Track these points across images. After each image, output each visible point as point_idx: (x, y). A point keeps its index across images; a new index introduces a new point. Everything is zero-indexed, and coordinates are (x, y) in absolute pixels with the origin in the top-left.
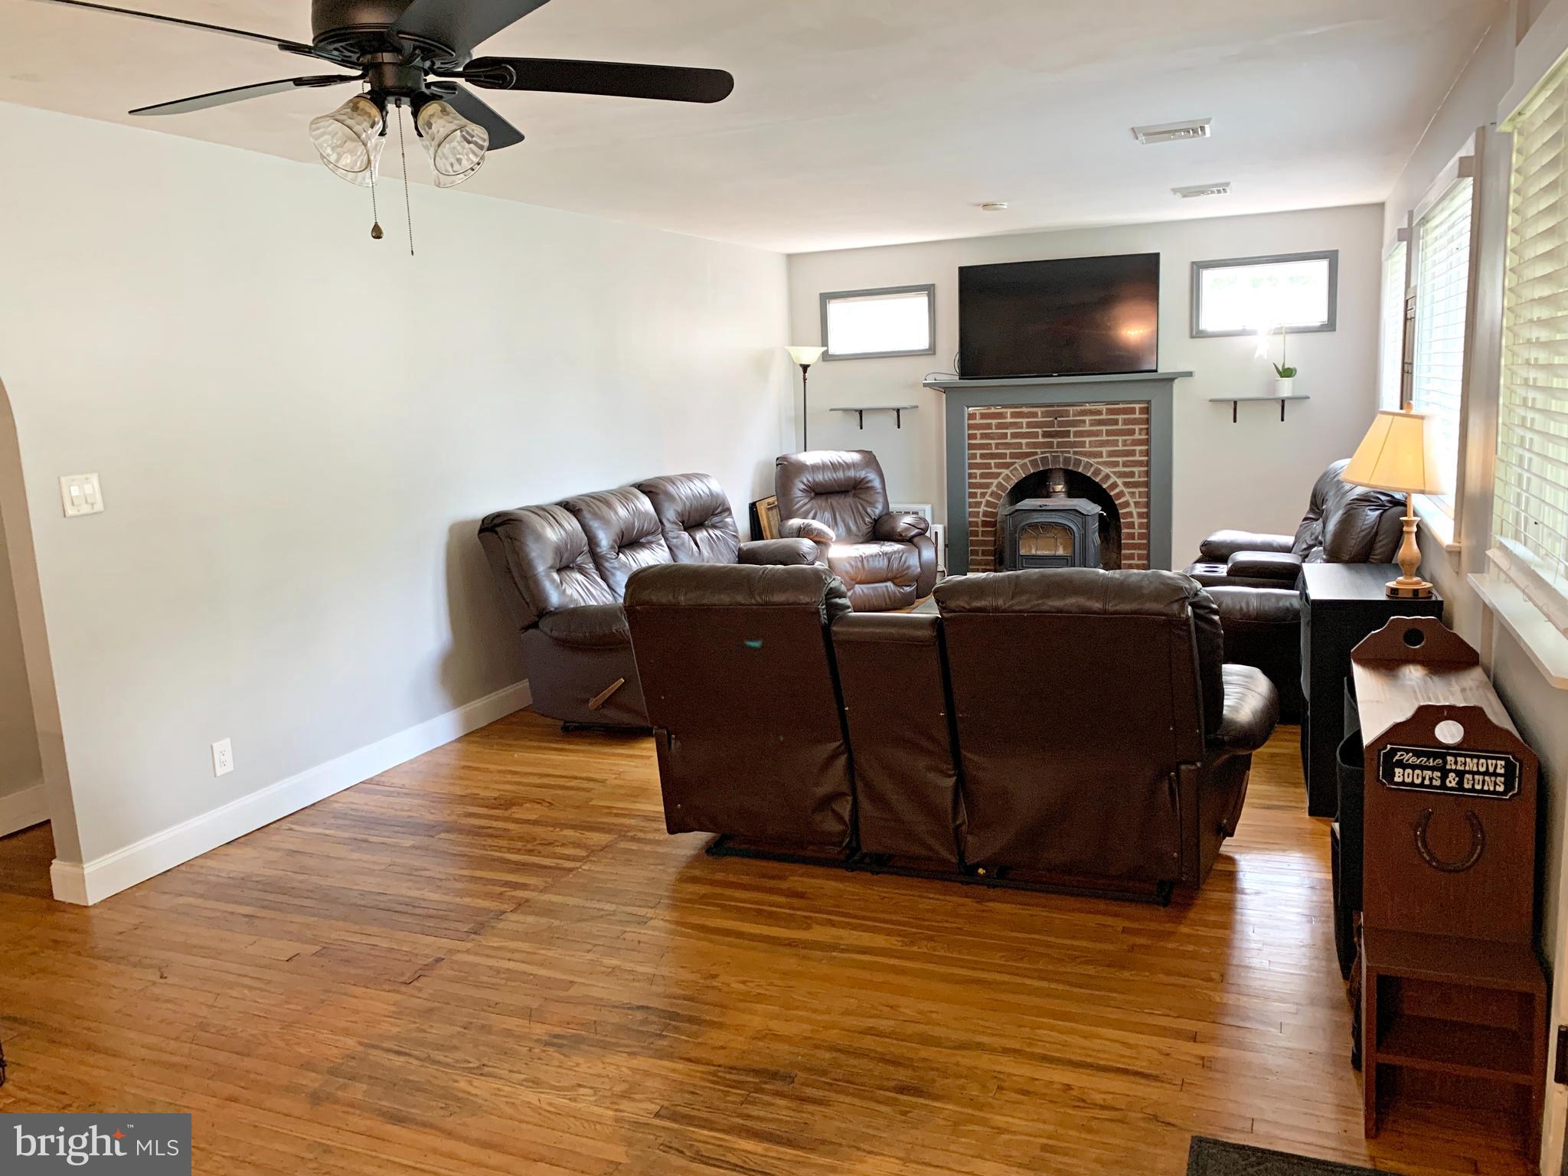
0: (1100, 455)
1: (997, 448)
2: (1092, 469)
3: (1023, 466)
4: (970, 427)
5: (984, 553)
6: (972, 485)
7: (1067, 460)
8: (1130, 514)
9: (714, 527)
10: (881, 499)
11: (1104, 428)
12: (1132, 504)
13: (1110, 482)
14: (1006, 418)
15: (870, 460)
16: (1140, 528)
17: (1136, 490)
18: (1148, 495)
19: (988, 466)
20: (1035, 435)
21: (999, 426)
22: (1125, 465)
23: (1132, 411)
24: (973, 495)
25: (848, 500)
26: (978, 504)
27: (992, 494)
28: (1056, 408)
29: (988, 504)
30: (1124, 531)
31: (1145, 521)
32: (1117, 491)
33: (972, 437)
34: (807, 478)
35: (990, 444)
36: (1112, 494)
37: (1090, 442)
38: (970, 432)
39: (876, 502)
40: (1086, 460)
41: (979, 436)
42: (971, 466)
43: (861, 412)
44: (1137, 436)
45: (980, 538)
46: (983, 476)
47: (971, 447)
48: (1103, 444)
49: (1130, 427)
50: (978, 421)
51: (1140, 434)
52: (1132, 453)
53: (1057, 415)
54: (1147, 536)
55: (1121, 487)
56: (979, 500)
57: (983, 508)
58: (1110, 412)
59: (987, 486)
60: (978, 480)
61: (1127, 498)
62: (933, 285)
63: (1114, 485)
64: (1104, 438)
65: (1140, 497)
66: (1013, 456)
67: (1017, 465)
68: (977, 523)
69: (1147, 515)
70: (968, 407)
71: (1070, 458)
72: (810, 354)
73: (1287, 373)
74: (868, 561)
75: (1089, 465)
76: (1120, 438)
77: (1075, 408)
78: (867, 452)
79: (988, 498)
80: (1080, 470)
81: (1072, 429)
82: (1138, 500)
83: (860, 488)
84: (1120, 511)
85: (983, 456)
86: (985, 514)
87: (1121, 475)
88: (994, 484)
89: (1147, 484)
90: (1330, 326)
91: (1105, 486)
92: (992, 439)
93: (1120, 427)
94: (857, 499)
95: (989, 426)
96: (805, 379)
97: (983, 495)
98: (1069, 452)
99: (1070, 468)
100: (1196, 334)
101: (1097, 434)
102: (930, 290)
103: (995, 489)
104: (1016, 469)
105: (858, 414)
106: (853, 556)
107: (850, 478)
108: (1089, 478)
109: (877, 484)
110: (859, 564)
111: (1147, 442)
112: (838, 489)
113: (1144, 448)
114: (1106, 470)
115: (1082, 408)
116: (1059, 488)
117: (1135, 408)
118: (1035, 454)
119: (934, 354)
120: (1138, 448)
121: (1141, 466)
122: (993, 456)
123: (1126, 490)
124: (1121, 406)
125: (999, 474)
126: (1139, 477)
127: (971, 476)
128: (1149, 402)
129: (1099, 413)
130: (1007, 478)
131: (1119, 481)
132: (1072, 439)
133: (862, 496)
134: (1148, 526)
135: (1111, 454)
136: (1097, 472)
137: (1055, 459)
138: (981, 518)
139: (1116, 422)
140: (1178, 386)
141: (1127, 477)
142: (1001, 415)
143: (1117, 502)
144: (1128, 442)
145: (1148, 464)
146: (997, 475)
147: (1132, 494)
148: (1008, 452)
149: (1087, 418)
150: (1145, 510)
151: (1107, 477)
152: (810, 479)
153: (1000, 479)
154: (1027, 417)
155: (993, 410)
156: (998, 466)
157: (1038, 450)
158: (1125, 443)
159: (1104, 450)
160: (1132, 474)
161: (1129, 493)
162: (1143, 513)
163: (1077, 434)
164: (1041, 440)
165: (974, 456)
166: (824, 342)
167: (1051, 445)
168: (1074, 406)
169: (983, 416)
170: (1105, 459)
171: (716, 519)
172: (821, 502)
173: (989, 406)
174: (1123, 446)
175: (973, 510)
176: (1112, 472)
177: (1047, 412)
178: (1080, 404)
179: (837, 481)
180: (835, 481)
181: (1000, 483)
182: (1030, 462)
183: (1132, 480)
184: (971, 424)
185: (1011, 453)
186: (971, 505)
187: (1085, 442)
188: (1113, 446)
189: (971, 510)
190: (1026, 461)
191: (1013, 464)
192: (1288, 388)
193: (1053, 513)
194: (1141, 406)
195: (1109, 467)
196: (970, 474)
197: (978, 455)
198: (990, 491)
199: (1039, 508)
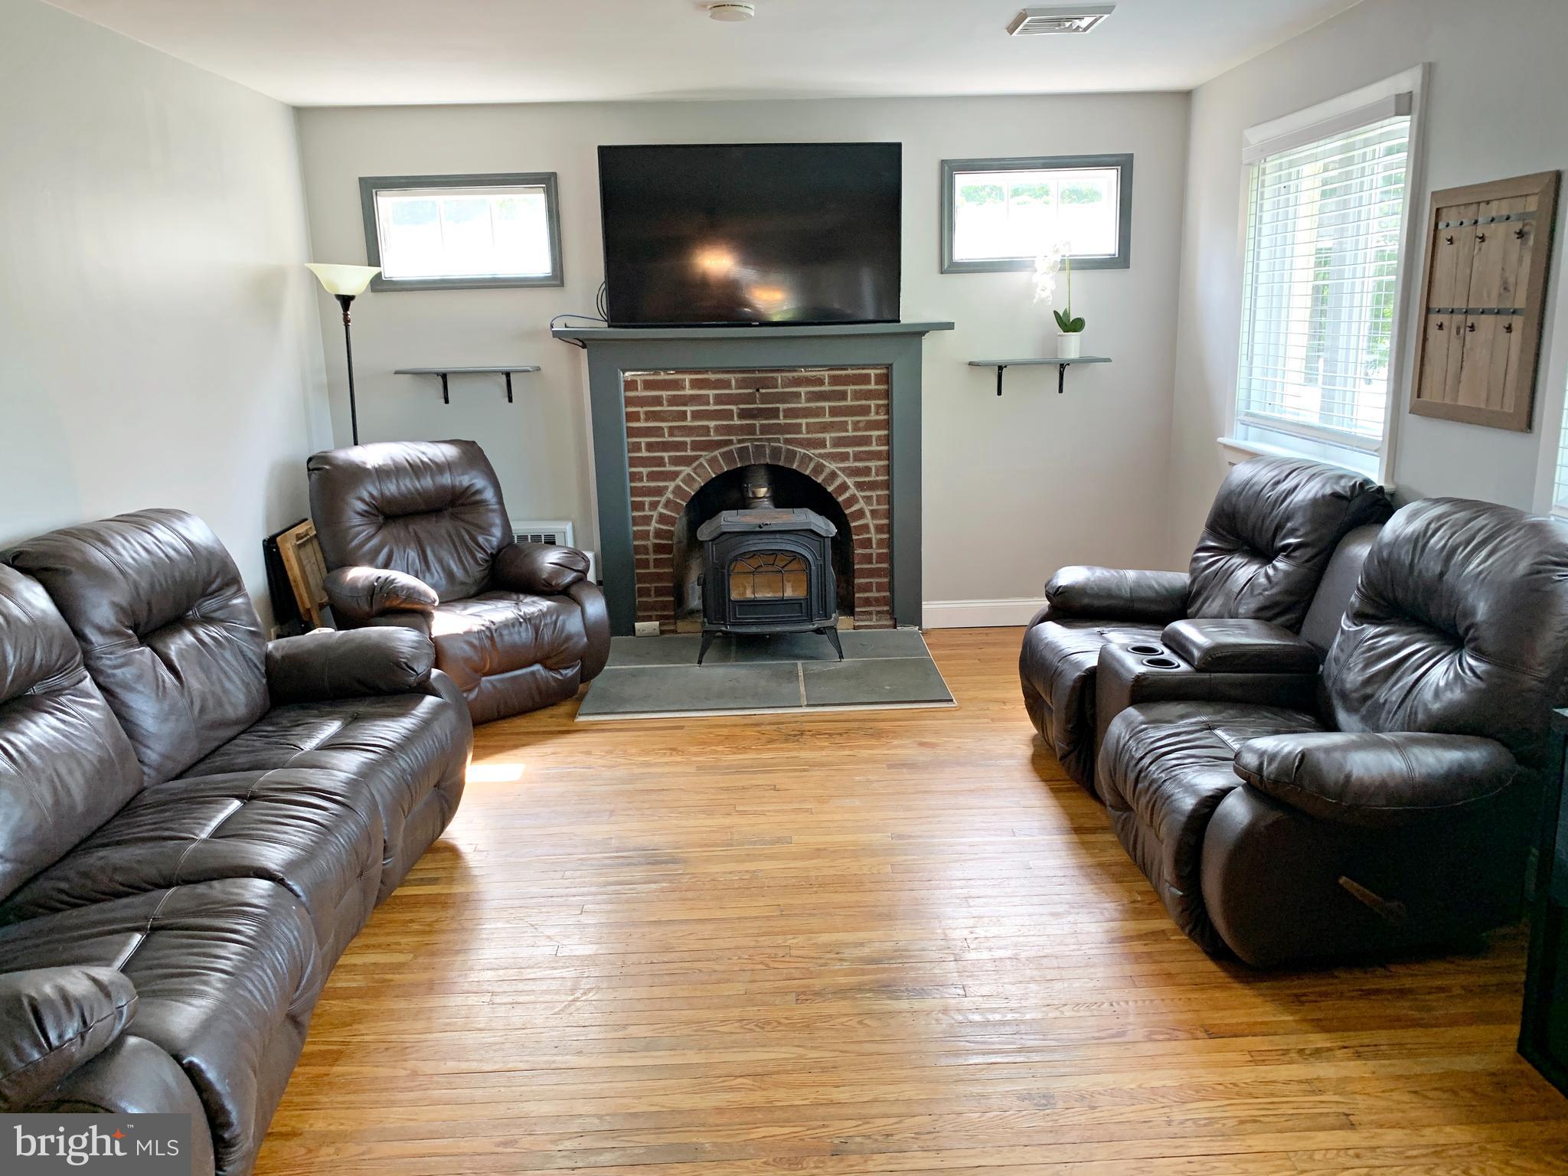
0: (822, 444)
1: (671, 435)
2: (812, 465)
3: (712, 461)
4: (629, 402)
5: (659, 592)
6: (635, 492)
7: (776, 452)
8: (865, 528)
9: (208, 620)
10: (498, 521)
11: (826, 404)
12: (868, 514)
13: (837, 483)
14: (683, 388)
15: (473, 455)
16: (879, 547)
17: (873, 494)
18: (890, 500)
19: (660, 462)
20: (728, 415)
21: (673, 401)
22: (858, 457)
23: (865, 379)
24: (638, 506)
25: (444, 526)
26: (647, 520)
27: (668, 504)
28: (758, 375)
29: (662, 519)
30: (858, 551)
31: (885, 536)
32: (847, 495)
33: (632, 417)
34: (369, 490)
35: (662, 428)
36: (840, 499)
37: (807, 424)
38: (630, 409)
39: (491, 525)
40: (803, 451)
41: (642, 416)
42: (634, 462)
43: (444, 376)
44: (873, 417)
45: (652, 570)
46: (652, 476)
47: (632, 432)
48: (825, 427)
49: (863, 402)
50: (641, 393)
51: (877, 413)
52: (866, 440)
53: (759, 384)
54: (890, 558)
55: (853, 490)
56: (647, 513)
57: (654, 525)
58: (835, 380)
59: (660, 491)
60: (645, 483)
61: (861, 504)
62: (555, 173)
63: (844, 487)
64: (828, 419)
65: (878, 503)
66: (696, 446)
67: (702, 460)
68: (645, 547)
69: (889, 529)
70: (624, 371)
71: (780, 448)
72: (354, 279)
73: (1070, 325)
74: (501, 635)
75: (805, 457)
76: (849, 419)
77: (784, 374)
78: (467, 442)
79: (661, 509)
80: (795, 466)
81: (782, 406)
82: (875, 507)
83: (464, 505)
84: (853, 524)
85: (650, 447)
86: (659, 534)
87: (852, 472)
88: (671, 489)
89: (888, 485)
90: (1121, 260)
91: (830, 489)
92: (663, 420)
93: (849, 402)
94: (459, 523)
95: (658, 401)
96: (347, 321)
97: (654, 505)
98: (778, 440)
99: (781, 463)
100: (948, 266)
101: (818, 412)
102: (548, 182)
103: (671, 496)
104: (701, 465)
105: (440, 379)
106: (475, 629)
107: (443, 488)
108: (808, 478)
109: (489, 495)
110: (487, 643)
111: (888, 424)
112: (423, 507)
113: (884, 433)
114: (831, 466)
115: (795, 374)
116: (762, 491)
117: (869, 376)
118: (730, 442)
119: (562, 284)
120: (875, 433)
121: (880, 459)
122: (665, 446)
123: (859, 494)
124: (850, 372)
125: (676, 474)
126: (877, 475)
127: (635, 477)
128: (889, 367)
129: (820, 382)
130: (689, 480)
131: (850, 482)
132: (782, 421)
133: (468, 517)
134: (890, 543)
135: (838, 442)
136: (819, 468)
137: (760, 450)
138: (653, 540)
139: (842, 396)
140: (927, 342)
141: (861, 475)
142: (676, 385)
143: (847, 512)
144: (861, 425)
145: (889, 456)
146: (674, 476)
147: (868, 499)
148: (688, 439)
149: (802, 390)
150: (885, 521)
151: (833, 475)
152: (375, 493)
153: (679, 482)
154: (715, 388)
155: (662, 376)
156: (675, 461)
157: (733, 438)
158: (856, 426)
159: (828, 436)
160: (867, 471)
161: (864, 497)
162: (883, 525)
163: (788, 413)
164: (737, 422)
165: (637, 447)
166: (374, 259)
167: (750, 430)
168: (783, 371)
169: (649, 385)
170: (829, 450)
171: (209, 605)
172: (397, 530)
173: (656, 371)
174: (854, 430)
175: (640, 528)
176: (840, 469)
177: (744, 380)
178: (793, 369)
179: (422, 494)
180: (419, 494)
181: (678, 487)
182: (723, 455)
183: (867, 479)
184: (630, 397)
185: (693, 442)
186: (636, 521)
187: (800, 425)
188: (840, 430)
189: (635, 528)
190: (716, 453)
191: (697, 458)
192: (1073, 346)
193: (778, 536)
194: (878, 371)
195: (835, 461)
196: (632, 474)
197: (643, 445)
198: (663, 500)
199: (758, 529)
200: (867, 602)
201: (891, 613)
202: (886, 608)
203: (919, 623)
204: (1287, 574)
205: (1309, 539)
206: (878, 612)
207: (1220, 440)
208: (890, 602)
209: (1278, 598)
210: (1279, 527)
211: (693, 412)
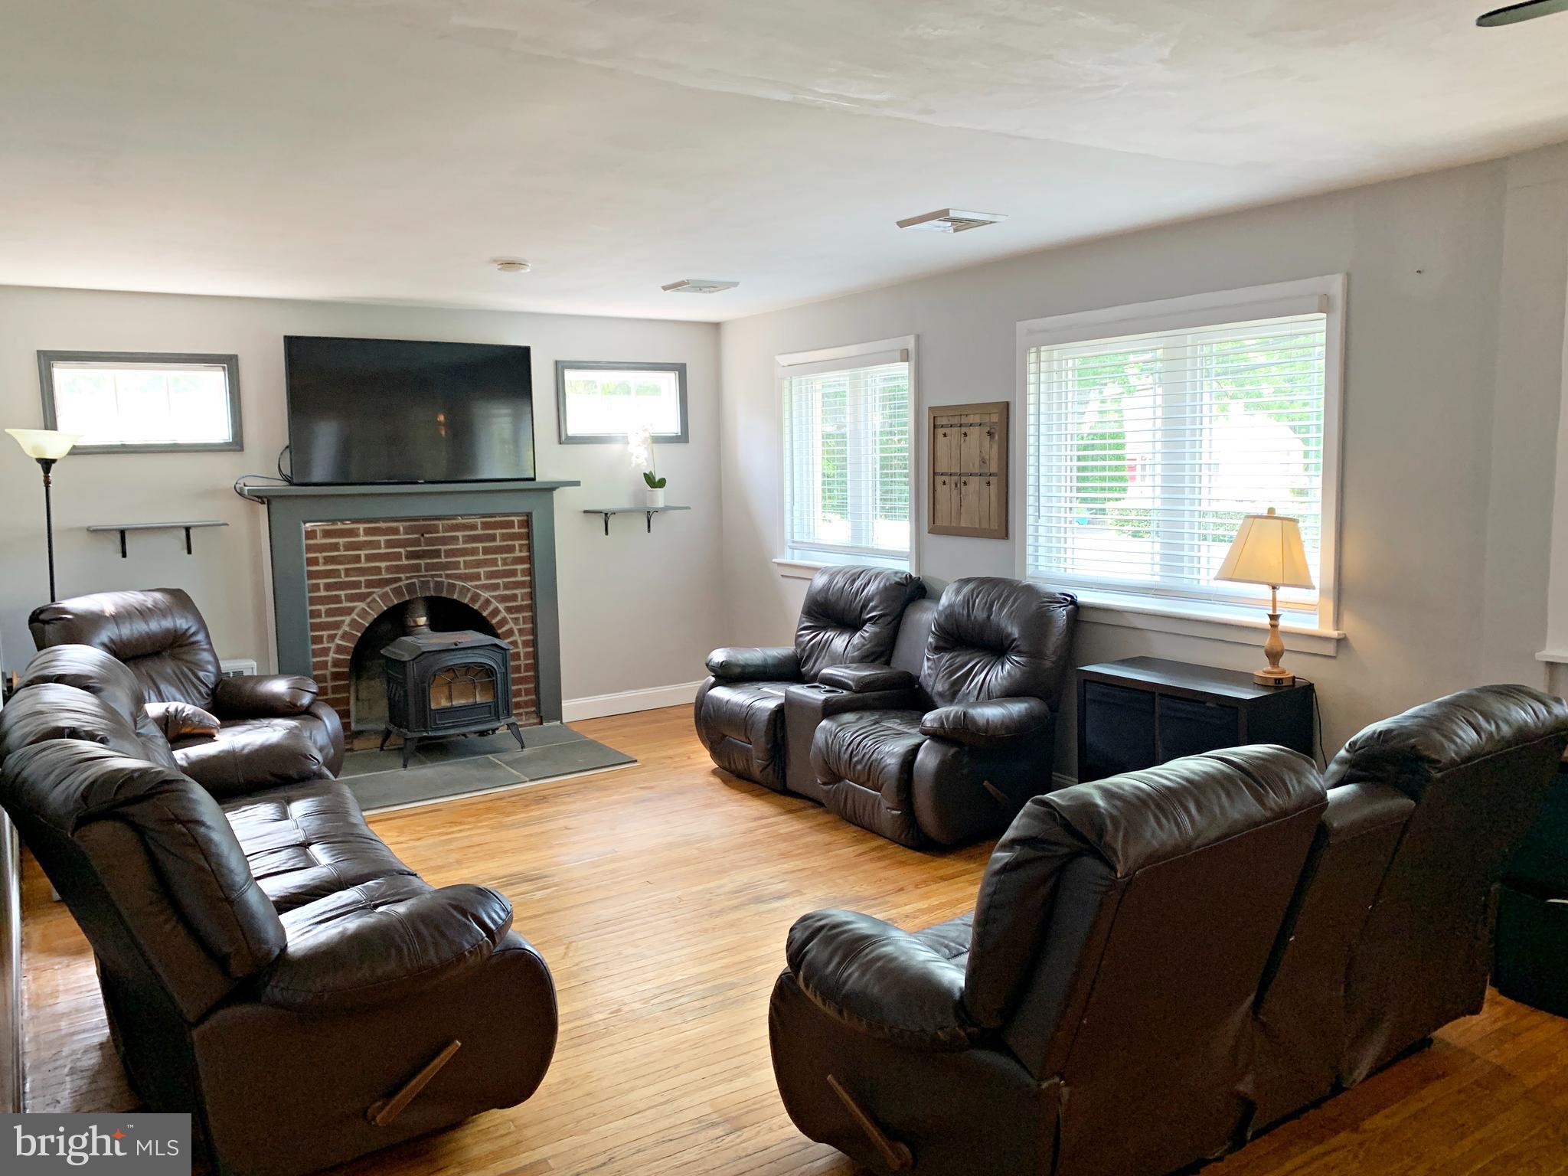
0: (477, 577)
1: (347, 575)
2: (469, 595)
3: (384, 596)
4: (309, 548)
6: (314, 627)
7: (439, 585)
8: (515, 644)
10: (210, 659)
11: (480, 545)
12: (516, 632)
13: (491, 608)
14: (358, 535)
15: (180, 599)
16: (525, 659)
17: (520, 616)
18: (533, 620)
19: (337, 599)
20: (398, 556)
21: (349, 547)
22: (507, 586)
23: (510, 524)
24: (317, 640)
25: (169, 667)
26: (325, 651)
27: (345, 636)
28: (422, 523)
29: (340, 649)
31: (531, 649)
32: (499, 618)
33: (312, 562)
34: (108, 635)
35: (339, 570)
36: (494, 622)
37: (465, 562)
38: (310, 555)
39: (206, 663)
40: (461, 584)
41: (321, 561)
42: (313, 601)
43: (117, 533)
44: (517, 554)
46: (330, 613)
47: (312, 575)
48: (479, 564)
49: (510, 543)
50: (320, 541)
51: (521, 551)
52: (513, 573)
53: (423, 530)
54: (535, 667)
55: (503, 614)
56: (326, 645)
57: (332, 656)
58: (486, 526)
59: (337, 625)
60: (324, 619)
61: (511, 625)
62: (237, 356)
63: (496, 612)
64: (481, 557)
65: (524, 623)
66: (370, 584)
67: (375, 596)
68: (324, 676)
69: (534, 643)
70: (305, 522)
71: (442, 582)
72: (57, 444)
73: (656, 483)
75: (464, 589)
76: (499, 557)
77: (444, 522)
78: (174, 590)
79: (338, 641)
80: (455, 597)
81: (443, 548)
82: (522, 626)
83: (181, 646)
85: (328, 587)
86: (336, 663)
87: (503, 599)
88: (347, 623)
89: (532, 608)
90: (683, 438)
91: (485, 614)
92: (340, 563)
93: (498, 543)
94: (180, 663)
95: (335, 547)
96: (47, 482)
97: (332, 638)
98: (441, 576)
99: (442, 595)
100: (564, 439)
101: (474, 551)
102: (230, 363)
103: (347, 629)
104: (374, 600)
107: (168, 630)
108: (466, 606)
109: (200, 636)
111: (530, 559)
112: (149, 649)
113: (526, 566)
114: (486, 595)
115: (454, 522)
116: (422, 620)
117: (512, 522)
118: (400, 579)
119: (242, 449)
120: (519, 567)
121: (524, 588)
122: (342, 586)
123: (509, 616)
124: (498, 519)
125: (351, 610)
126: (523, 600)
127: (315, 614)
128: (529, 515)
129: (473, 527)
130: (363, 613)
131: (501, 607)
132: (443, 560)
133: (188, 657)
134: (535, 655)
135: (491, 575)
136: (475, 597)
137: (425, 585)
138: (332, 669)
139: (493, 538)
140: (556, 493)
141: (510, 601)
142: (352, 533)
143: (500, 631)
144: (509, 561)
145: (531, 584)
146: (348, 611)
147: (516, 620)
148: (362, 579)
149: (459, 534)
150: (530, 637)
151: (487, 602)
152: (115, 638)
153: (354, 616)
154: (385, 535)
155: (339, 526)
156: (351, 598)
157: (402, 575)
158: (505, 562)
159: (482, 571)
160: (514, 597)
161: (512, 619)
162: (528, 641)
163: (449, 553)
164: (405, 562)
165: (316, 588)
166: (50, 424)
167: (417, 568)
168: (444, 519)
169: (327, 534)
170: (483, 582)
173: (334, 521)
174: (503, 565)
175: (318, 659)
176: (492, 597)
177: (410, 527)
178: (453, 517)
179: (151, 637)
180: (150, 638)
181: (353, 621)
182: (393, 590)
183: (514, 604)
184: (310, 545)
185: (366, 580)
186: (315, 654)
187: (459, 562)
188: (492, 566)
189: (315, 660)
190: (387, 589)
191: (371, 594)
192: (660, 498)
193: (469, 651)
194: (519, 518)
195: (489, 591)
196: (311, 612)
197: (322, 586)
198: (340, 632)
199: (454, 647)
200: (518, 705)
201: (538, 713)
202: (533, 709)
203: (560, 718)
204: (876, 634)
205: (887, 611)
206: (527, 713)
207: (774, 560)
208: (537, 703)
209: (874, 649)
210: (864, 606)
211: (366, 555)
